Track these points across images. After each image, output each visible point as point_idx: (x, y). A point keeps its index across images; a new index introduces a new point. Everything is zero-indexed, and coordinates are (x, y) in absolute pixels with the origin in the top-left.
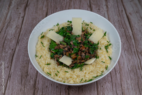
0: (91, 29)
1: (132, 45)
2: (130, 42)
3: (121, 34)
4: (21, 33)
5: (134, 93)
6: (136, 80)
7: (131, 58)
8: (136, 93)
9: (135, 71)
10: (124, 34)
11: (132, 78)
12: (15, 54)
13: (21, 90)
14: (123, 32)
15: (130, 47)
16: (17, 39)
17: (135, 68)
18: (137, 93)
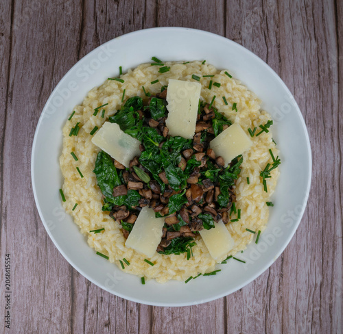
0: (227, 104)
1: (329, 106)
2: (325, 94)
3: (306, 63)
4: (14, 55)
5: (309, 257)
6: (319, 222)
7: (318, 151)
8: (314, 258)
9: (322, 195)
10: (313, 63)
11: (312, 214)
12: (6, 137)
13: (38, 254)
14: (313, 53)
15: (323, 112)
16: (5, 81)
17: (323, 183)
18: (317, 258)
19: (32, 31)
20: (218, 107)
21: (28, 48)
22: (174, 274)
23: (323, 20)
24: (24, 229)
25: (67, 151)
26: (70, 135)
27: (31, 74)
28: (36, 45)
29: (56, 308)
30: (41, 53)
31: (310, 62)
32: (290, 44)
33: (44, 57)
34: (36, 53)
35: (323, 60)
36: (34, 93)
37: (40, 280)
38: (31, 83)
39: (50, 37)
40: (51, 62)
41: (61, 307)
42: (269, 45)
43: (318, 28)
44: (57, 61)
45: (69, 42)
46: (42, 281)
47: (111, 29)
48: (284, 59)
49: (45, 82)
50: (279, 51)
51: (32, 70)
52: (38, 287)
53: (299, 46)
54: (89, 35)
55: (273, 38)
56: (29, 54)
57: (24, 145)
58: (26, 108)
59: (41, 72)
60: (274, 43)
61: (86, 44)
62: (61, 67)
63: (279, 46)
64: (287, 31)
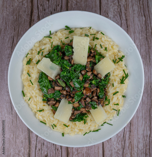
2: (150, 43)
3: (140, 28)
5: (144, 122)
6: (148, 105)
7: (147, 70)
8: (146, 123)
10: (143, 28)
11: (144, 101)
13: (12, 122)
14: (144, 23)
15: (149, 52)
17: (150, 86)
18: (147, 123)
19: (8, 15)
20: (98, 49)
21: (6, 24)
22: (78, 131)
23: (148, 7)
24: (6, 110)
25: (25, 72)
26: (27, 64)
27: (8, 36)
28: (10, 22)
29: (21, 148)
30: (12, 25)
31: (142, 27)
32: (132, 19)
33: (14, 28)
34: (10, 26)
35: (148, 26)
36: (9, 45)
37: (13, 135)
38: (8, 40)
39: (17, 18)
40: (17, 30)
41: (24, 148)
42: (122, 19)
43: (146, 11)
44: (20, 29)
45: (26, 20)
46: (15, 135)
47: (45, 14)
48: (129, 26)
49: (14, 40)
50: (127, 22)
51: (8, 34)
52: (13, 138)
53: (136, 19)
54: (35, 17)
55: (123, 16)
56: (6, 27)
57: (5, 70)
58: (6, 52)
59: (13, 35)
60: (124, 18)
61: (34, 21)
62: (22, 32)
63: (127, 20)
64: (131, 12)
